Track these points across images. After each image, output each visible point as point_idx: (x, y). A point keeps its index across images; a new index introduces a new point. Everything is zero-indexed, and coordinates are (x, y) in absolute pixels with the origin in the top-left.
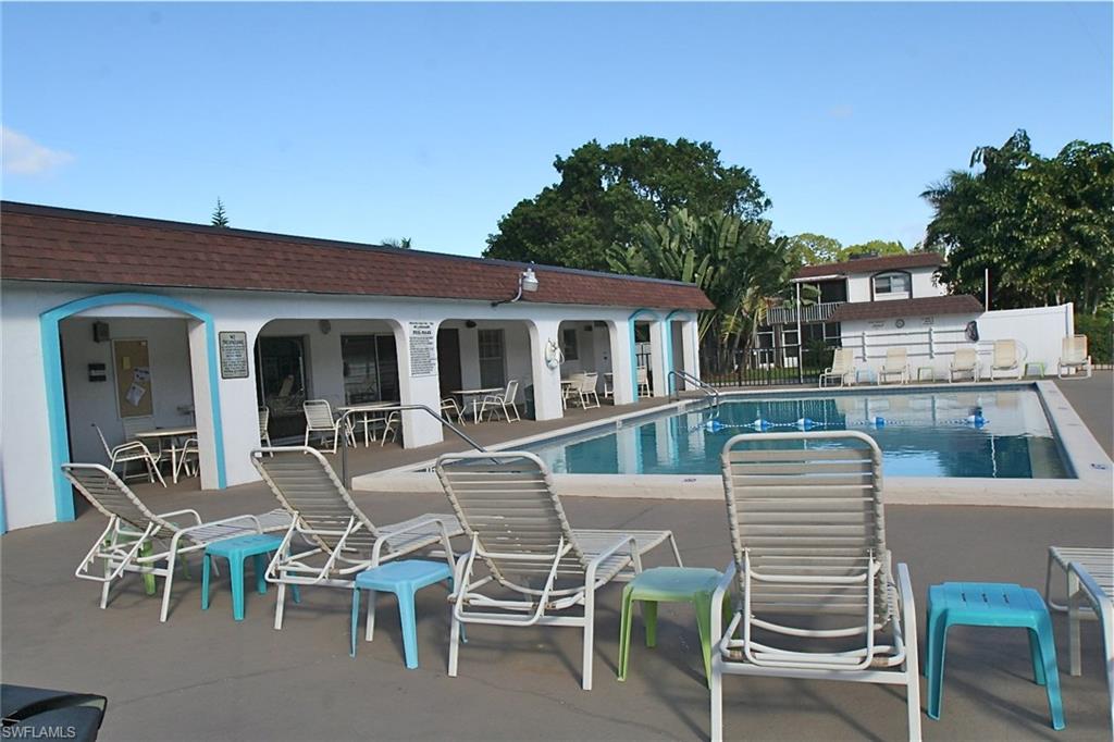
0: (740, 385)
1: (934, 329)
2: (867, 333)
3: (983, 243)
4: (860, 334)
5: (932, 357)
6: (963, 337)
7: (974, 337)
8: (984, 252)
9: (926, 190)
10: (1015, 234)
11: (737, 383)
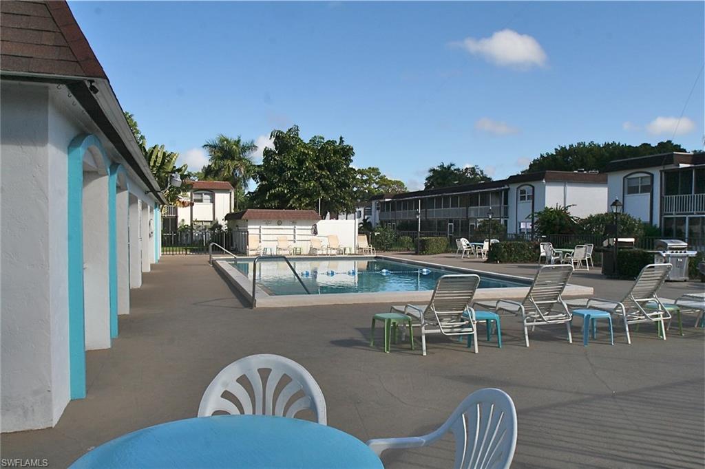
0: (186, 254)
1: (297, 227)
2: (262, 227)
3: (279, 181)
4: (258, 227)
5: (295, 242)
6: (309, 232)
7: (315, 233)
8: (280, 186)
9: (206, 144)
10: (296, 179)
11: (184, 252)
